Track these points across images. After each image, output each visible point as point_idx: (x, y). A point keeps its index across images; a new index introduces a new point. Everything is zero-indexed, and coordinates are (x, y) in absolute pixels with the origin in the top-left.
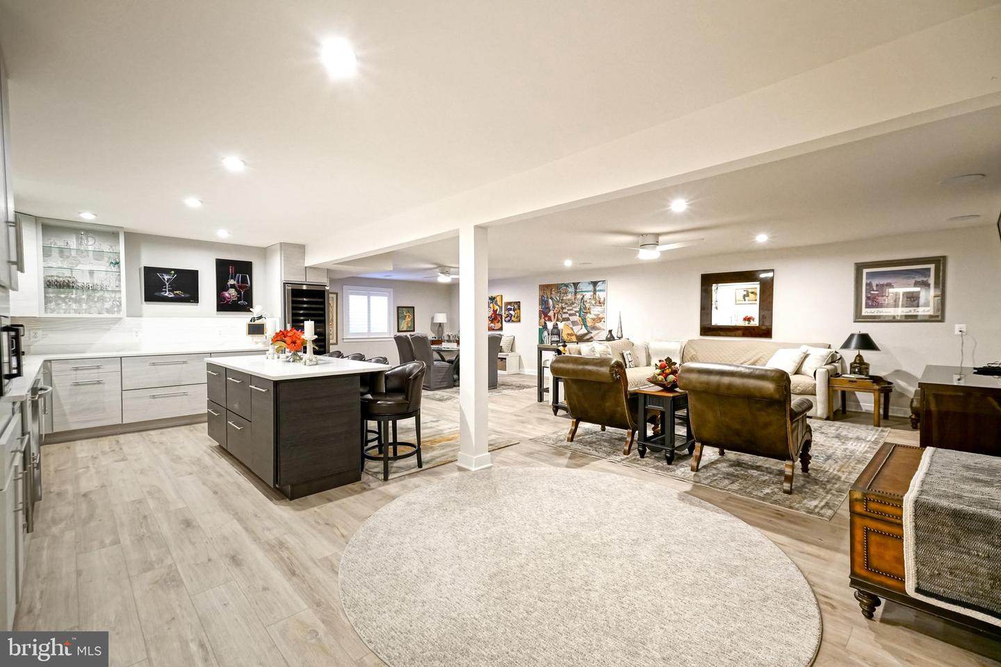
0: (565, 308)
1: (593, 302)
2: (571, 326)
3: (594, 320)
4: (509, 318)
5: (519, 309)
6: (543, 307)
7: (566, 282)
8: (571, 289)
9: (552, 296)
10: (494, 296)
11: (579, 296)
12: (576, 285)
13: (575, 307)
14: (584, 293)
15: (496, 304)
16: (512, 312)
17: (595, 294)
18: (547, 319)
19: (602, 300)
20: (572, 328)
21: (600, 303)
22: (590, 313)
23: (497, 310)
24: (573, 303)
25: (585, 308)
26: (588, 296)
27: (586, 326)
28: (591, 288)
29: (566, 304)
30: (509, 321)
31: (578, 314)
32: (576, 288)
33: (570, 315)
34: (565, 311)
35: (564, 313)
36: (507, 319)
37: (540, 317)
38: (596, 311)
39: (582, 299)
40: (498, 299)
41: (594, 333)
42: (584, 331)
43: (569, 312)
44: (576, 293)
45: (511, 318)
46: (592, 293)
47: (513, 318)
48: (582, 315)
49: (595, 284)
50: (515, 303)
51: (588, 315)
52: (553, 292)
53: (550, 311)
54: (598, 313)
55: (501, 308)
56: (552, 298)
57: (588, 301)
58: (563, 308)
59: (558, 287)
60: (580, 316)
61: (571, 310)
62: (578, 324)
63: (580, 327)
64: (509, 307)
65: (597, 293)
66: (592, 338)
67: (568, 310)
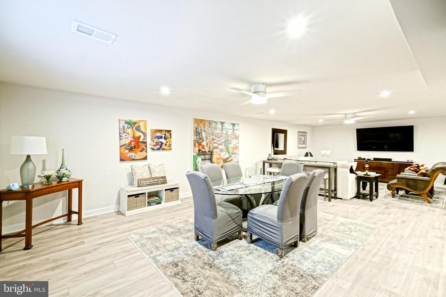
0: (215, 139)
1: (233, 136)
2: (219, 152)
3: (233, 148)
4: (158, 147)
5: (171, 138)
6: (198, 137)
7: (216, 120)
8: (219, 126)
9: (205, 129)
10: (134, 119)
11: (224, 132)
12: (222, 123)
13: (222, 139)
14: (228, 130)
15: (138, 129)
16: (162, 140)
17: (234, 131)
18: (201, 147)
19: (237, 135)
20: (220, 154)
21: (236, 138)
22: (231, 143)
23: (140, 137)
24: (220, 136)
25: (228, 140)
26: (230, 132)
27: (229, 152)
28: (231, 127)
29: (216, 136)
30: (158, 149)
31: (224, 144)
32: (222, 126)
33: (219, 144)
34: (215, 141)
35: (214, 143)
36: (156, 148)
37: (195, 146)
38: (234, 142)
39: (226, 134)
40: (141, 124)
41: (233, 156)
42: (227, 156)
43: (218, 142)
44: (222, 129)
45: (161, 146)
46: (232, 131)
47: (163, 146)
48: (226, 145)
49: (234, 125)
50: (166, 131)
51: (230, 145)
52: (206, 127)
53: (203, 141)
54: (235, 144)
55: (145, 134)
56: (204, 131)
57: (230, 136)
58: (213, 139)
59: (210, 122)
60: (225, 146)
61: (219, 141)
62: (224, 151)
63: (225, 153)
64: (159, 134)
65: (235, 131)
66: (232, 160)
67: (217, 141)
